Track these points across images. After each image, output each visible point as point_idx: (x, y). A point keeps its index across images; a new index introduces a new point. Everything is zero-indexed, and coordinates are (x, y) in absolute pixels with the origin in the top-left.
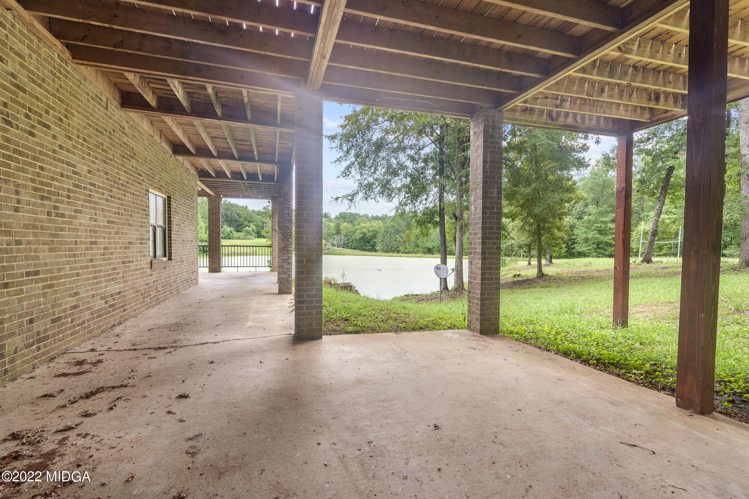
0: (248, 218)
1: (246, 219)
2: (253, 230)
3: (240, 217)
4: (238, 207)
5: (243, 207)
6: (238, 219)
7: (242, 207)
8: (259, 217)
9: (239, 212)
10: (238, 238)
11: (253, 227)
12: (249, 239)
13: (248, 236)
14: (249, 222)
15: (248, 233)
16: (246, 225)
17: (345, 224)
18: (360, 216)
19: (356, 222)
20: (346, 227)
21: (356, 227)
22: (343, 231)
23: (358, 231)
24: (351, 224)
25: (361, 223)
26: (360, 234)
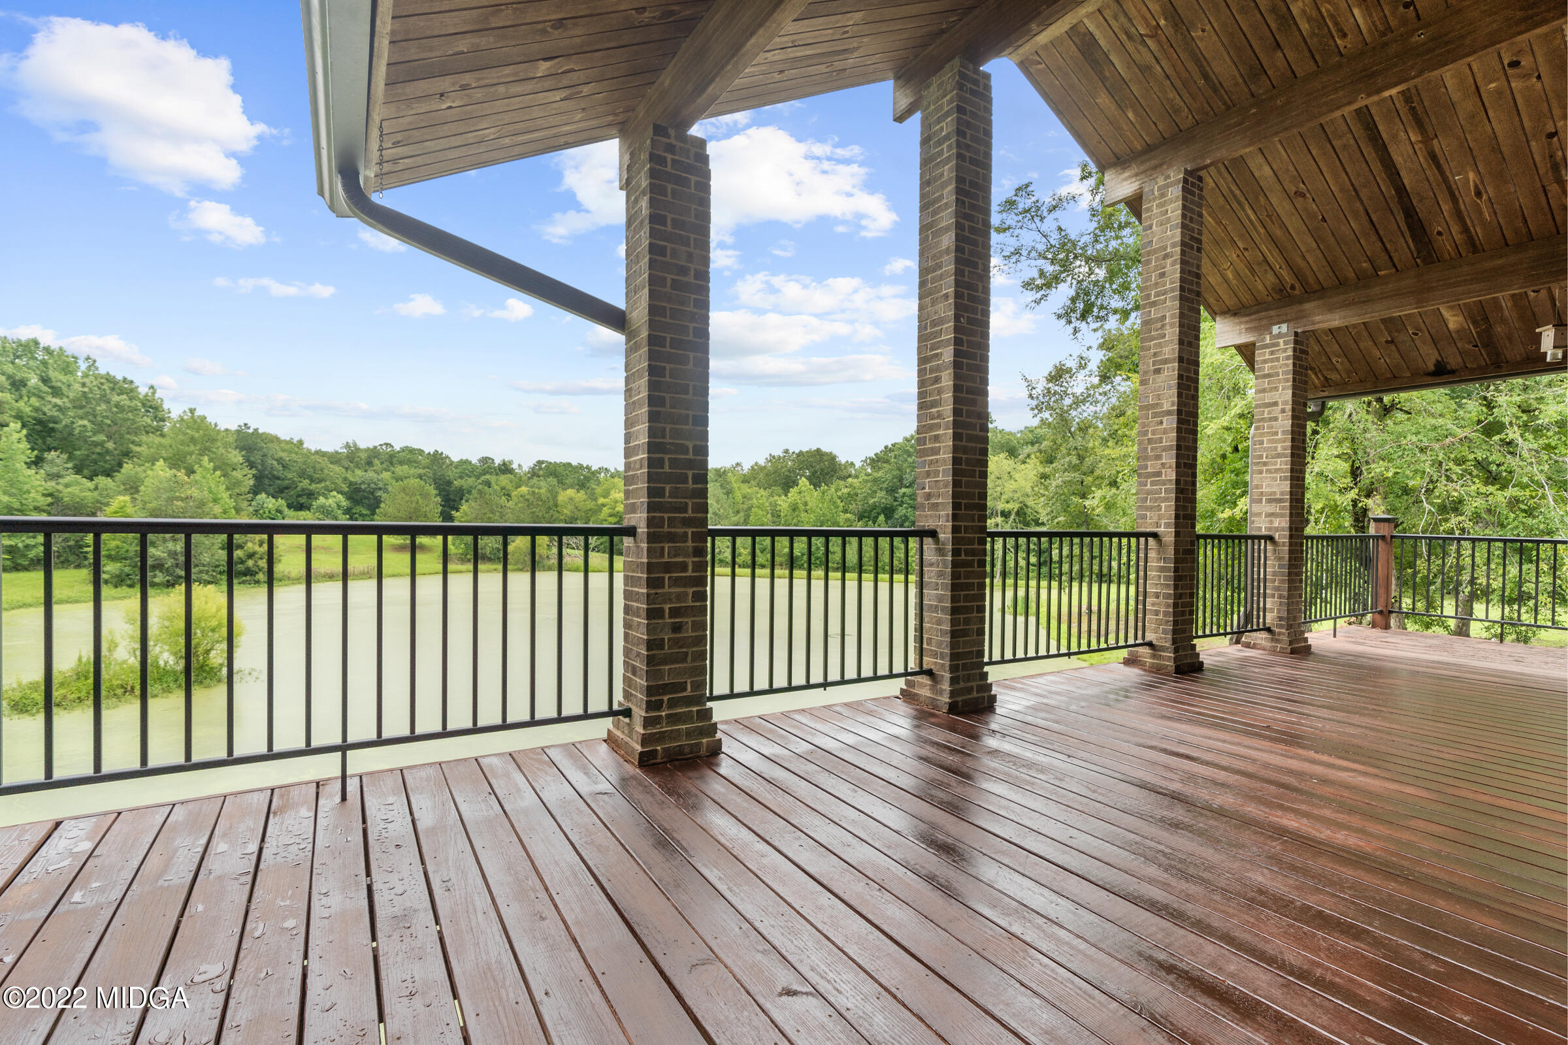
0: (310, 471)
1: (303, 474)
4: (278, 441)
5: (291, 442)
7: (288, 442)
8: (337, 468)
9: (284, 455)
15: (324, 512)
16: (303, 490)
17: (571, 492)
18: (593, 473)
19: (599, 490)
20: (571, 499)
21: (601, 500)
22: (566, 508)
23: (606, 510)
24: (582, 492)
25: (612, 492)
26: (611, 516)
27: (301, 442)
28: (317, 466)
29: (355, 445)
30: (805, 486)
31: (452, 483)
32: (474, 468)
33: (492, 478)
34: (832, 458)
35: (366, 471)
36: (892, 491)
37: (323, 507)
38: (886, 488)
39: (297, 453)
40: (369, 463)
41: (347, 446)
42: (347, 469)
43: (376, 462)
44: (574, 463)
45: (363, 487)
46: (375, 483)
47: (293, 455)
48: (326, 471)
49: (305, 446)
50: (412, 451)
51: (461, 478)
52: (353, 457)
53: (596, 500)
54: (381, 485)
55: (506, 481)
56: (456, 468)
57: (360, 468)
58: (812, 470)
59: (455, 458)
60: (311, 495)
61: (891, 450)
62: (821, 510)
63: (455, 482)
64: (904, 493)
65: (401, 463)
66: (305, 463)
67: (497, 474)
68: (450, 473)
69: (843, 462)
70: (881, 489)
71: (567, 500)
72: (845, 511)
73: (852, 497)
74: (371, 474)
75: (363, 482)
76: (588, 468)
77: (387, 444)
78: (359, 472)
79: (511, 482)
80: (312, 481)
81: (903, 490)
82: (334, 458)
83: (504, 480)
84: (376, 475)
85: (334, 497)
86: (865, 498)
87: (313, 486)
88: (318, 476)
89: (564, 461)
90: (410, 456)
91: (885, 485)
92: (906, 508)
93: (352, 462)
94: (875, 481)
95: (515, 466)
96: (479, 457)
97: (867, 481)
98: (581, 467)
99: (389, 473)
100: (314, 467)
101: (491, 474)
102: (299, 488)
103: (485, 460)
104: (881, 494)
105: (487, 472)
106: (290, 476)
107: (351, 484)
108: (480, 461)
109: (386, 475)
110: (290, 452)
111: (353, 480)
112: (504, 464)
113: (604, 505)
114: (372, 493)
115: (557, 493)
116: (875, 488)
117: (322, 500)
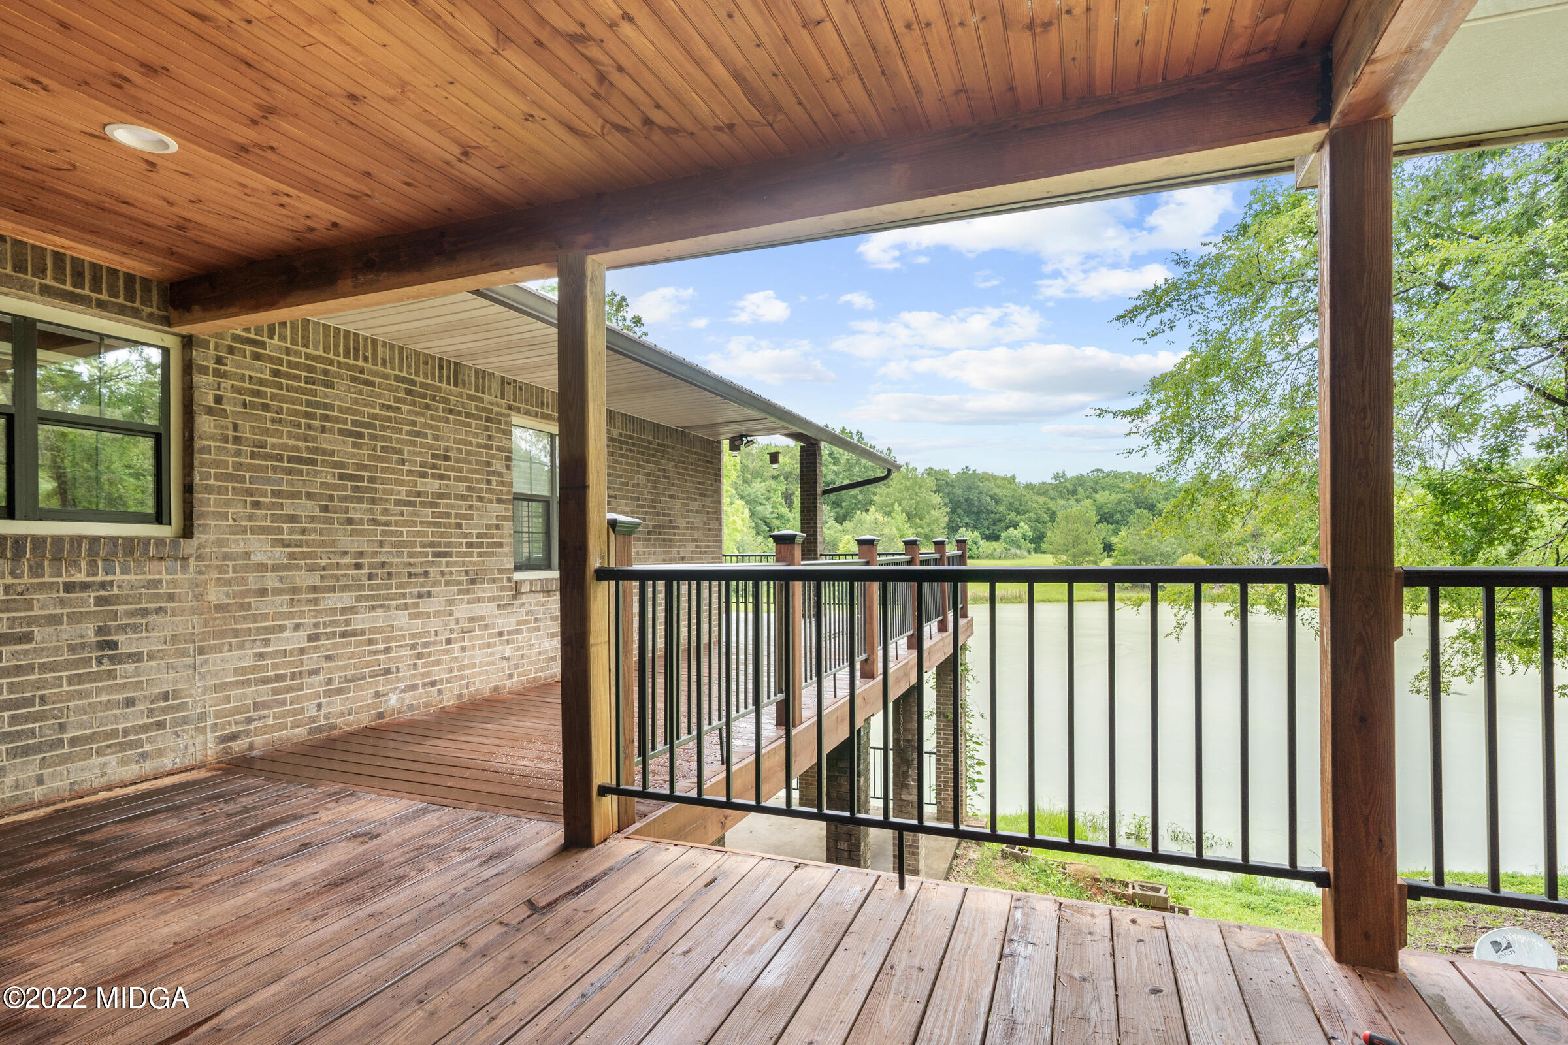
0: (1017, 503)
1: (1011, 507)
2: (1024, 537)
3: (997, 502)
4: (994, 478)
5: (1005, 478)
6: (992, 505)
7: (1003, 479)
8: (1042, 500)
9: (996, 490)
10: (991, 556)
11: (1025, 528)
12: (1016, 556)
13: (1013, 550)
14: (1018, 513)
15: (1013, 543)
16: (1011, 522)
27: (1013, 478)
28: (1025, 498)
29: (1065, 474)
37: (1009, 537)
39: (1008, 488)
40: (1075, 492)
41: (1057, 476)
42: (1051, 499)
43: (1080, 490)
47: (1006, 490)
49: (1017, 480)
52: (1059, 487)
65: (1104, 488)
66: (1014, 496)
77: (1098, 470)
82: (1042, 490)
85: (1022, 528)
90: (1117, 480)
93: (1057, 492)
99: (1090, 501)
100: (1021, 500)
106: (1000, 510)
110: (1003, 488)
117: (1010, 531)
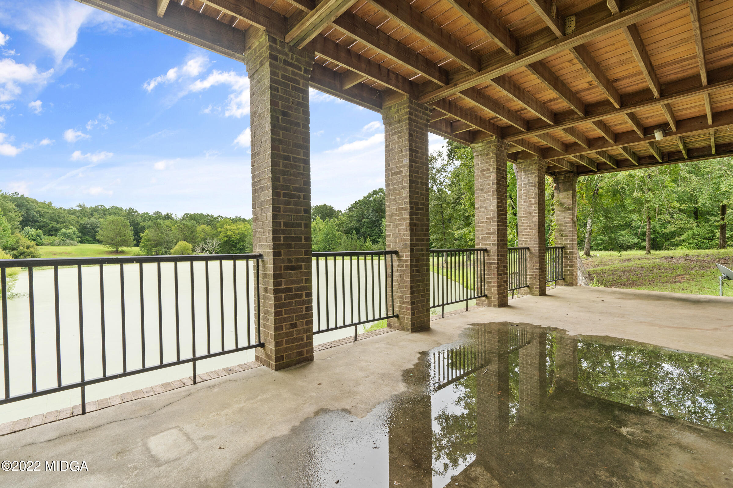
2: (74, 234)
12: (70, 244)
15: (68, 237)
17: (203, 226)
18: (214, 218)
19: (218, 225)
20: (204, 229)
21: (219, 230)
22: (201, 234)
23: (222, 234)
24: (209, 226)
25: (225, 225)
26: (224, 237)
28: (61, 215)
29: (84, 205)
30: (319, 220)
31: (139, 224)
32: (151, 217)
33: (161, 222)
34: (331, 209)
35: (89, 218)
36: (359, 221)
37: (65, 233)
38: (357, 220)
39: (48, 209)
40: (92, 215)
41: (80, 206)
42: (78, 217)
43: (95, 213)
44: (205, 214)
45: (88, 226)
46: (95, 224)
47: (46, 210)
48: (66, 218)
49: (53, 205)
50: (116, 208)
51: (144, 221)
52: (83, 212)
53: (216, 229)
54: (98, 225)
55: (168, 223)
56: (141, 217)
57: (86, 217)
58: (322, 214)
59: (141, 212)
60: (57, 230)
61: (358, 203)
62: (327, 229)
63: (140, 224)
64: (365, 221)
65: (110, 214)
66: (53, 213)
67: (164, 220)
68: (138, 219)
69: (336, 210)
70: (354, 220)
71: (201, 231)
72: (338, 231)
73: (341, 224)
74: (92, 219)
75: (88, 224)
76: (212, 216)
78: (85, 219)
79: (171, 223)
80: (58, 223)
81: (364, 220)
82: (72, 212)
83: (167, 222)
84: (95, 220)
85: (72, 229)
86: (347, 224)
87: (59, 225)
88: (62, 220)
89: (200, 213)
90: (116, 211)
91: (356, 218)
92: (365, 228)
93: (81, 214)
94: (352, 216)
95: (173, 216)
96: (154, 211)
97: (348, 217)
98: (208, 216)
99: (103, 219)
100: (59, 216)
101: (160, 219)
102: (50, 227)
103: (157, 213)
104: (354, 222)
105: (158, 218)
106: (44, 220)
107: (81, 224)
108: (154, 213)
109: (101, 220)
110: (44, 208)
111: (81, 222)
112: (167, 214)
113: (220, 232)
114: (93, 229)
115: (196, 227)
116: (351, 220)
117: (64, 230)
